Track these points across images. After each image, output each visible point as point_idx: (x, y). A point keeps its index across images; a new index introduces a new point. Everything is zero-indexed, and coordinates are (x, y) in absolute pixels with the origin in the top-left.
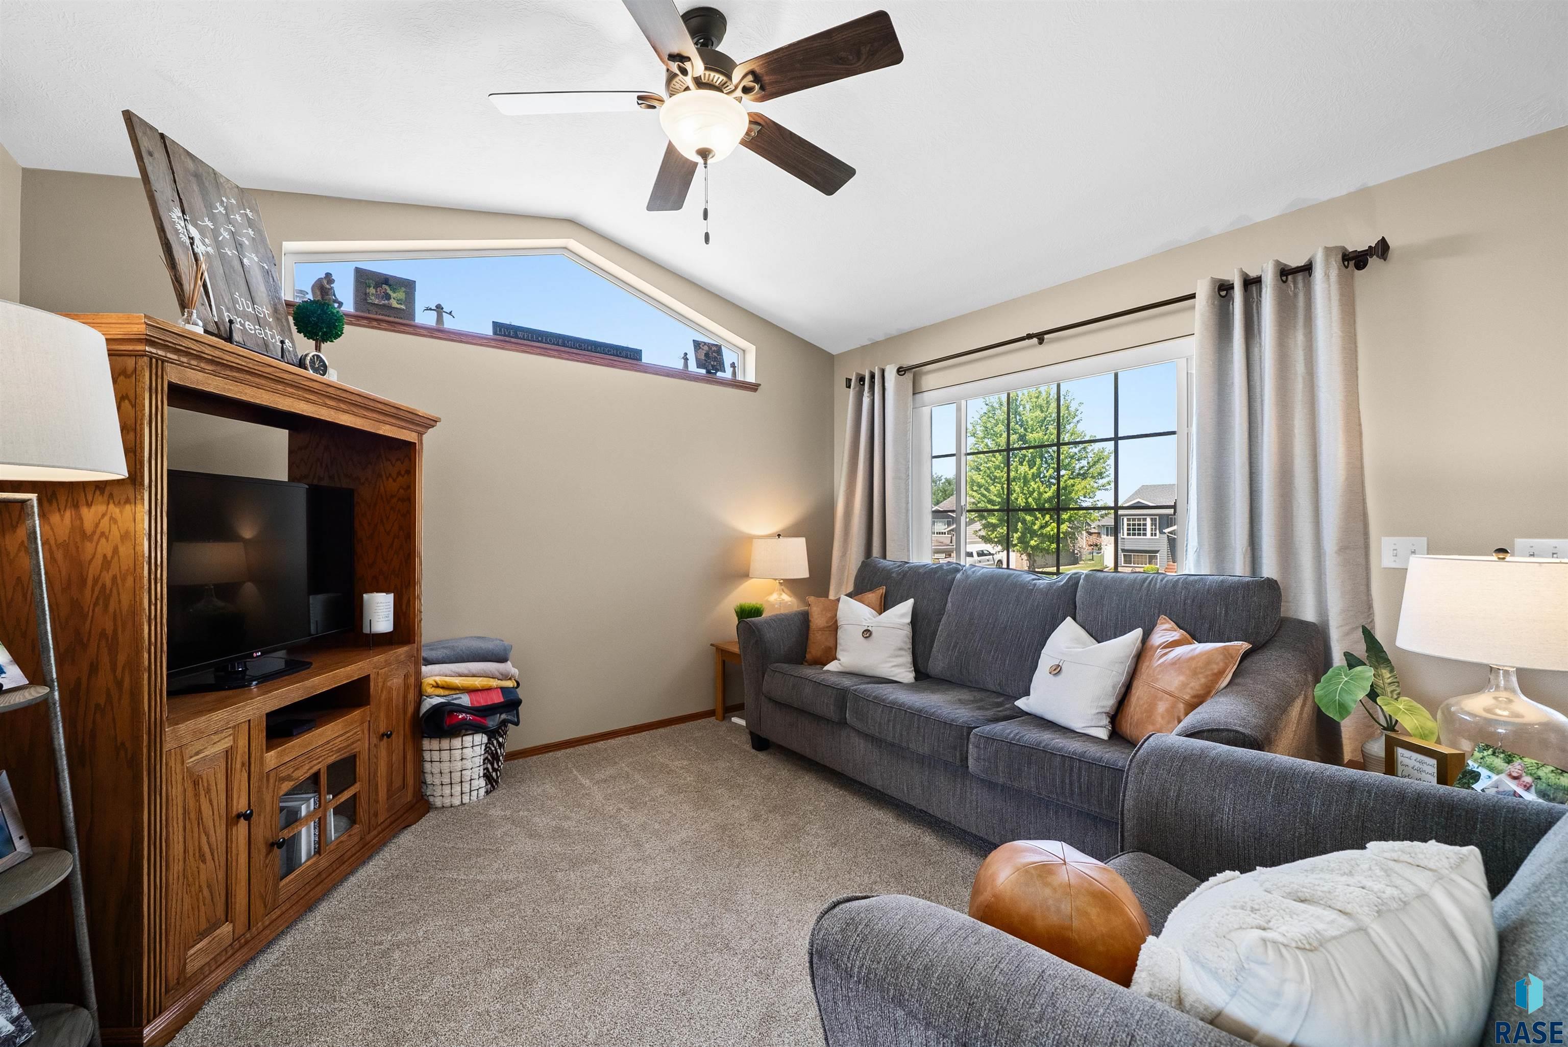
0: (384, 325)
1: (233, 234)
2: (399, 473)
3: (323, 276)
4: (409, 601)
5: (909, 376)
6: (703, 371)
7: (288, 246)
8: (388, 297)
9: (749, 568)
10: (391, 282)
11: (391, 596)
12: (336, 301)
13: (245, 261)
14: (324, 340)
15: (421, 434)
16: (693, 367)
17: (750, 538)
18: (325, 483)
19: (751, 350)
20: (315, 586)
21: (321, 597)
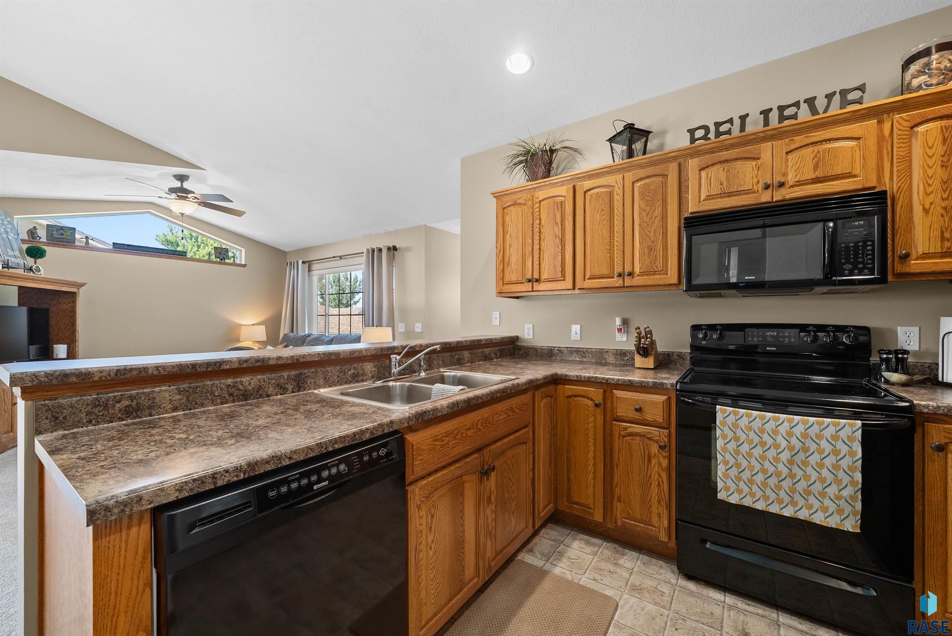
0: (61, 246)
1: (5, 229)
2: (69, 302)
3: (32, 227)
4: (73, 348)
5: (307, 264)
7: (15, 217)
9: (239, 336)
10: (64, 228)
11: (66, 346)
12: (38, 237)
13: (9, 237)
14: (38, 258)
15: (78, 289)
16: (213, 257)
17: (241, 325)
18: (35, 306)
19: (243, 250)
20: (31, 342)
21: (34, 346)
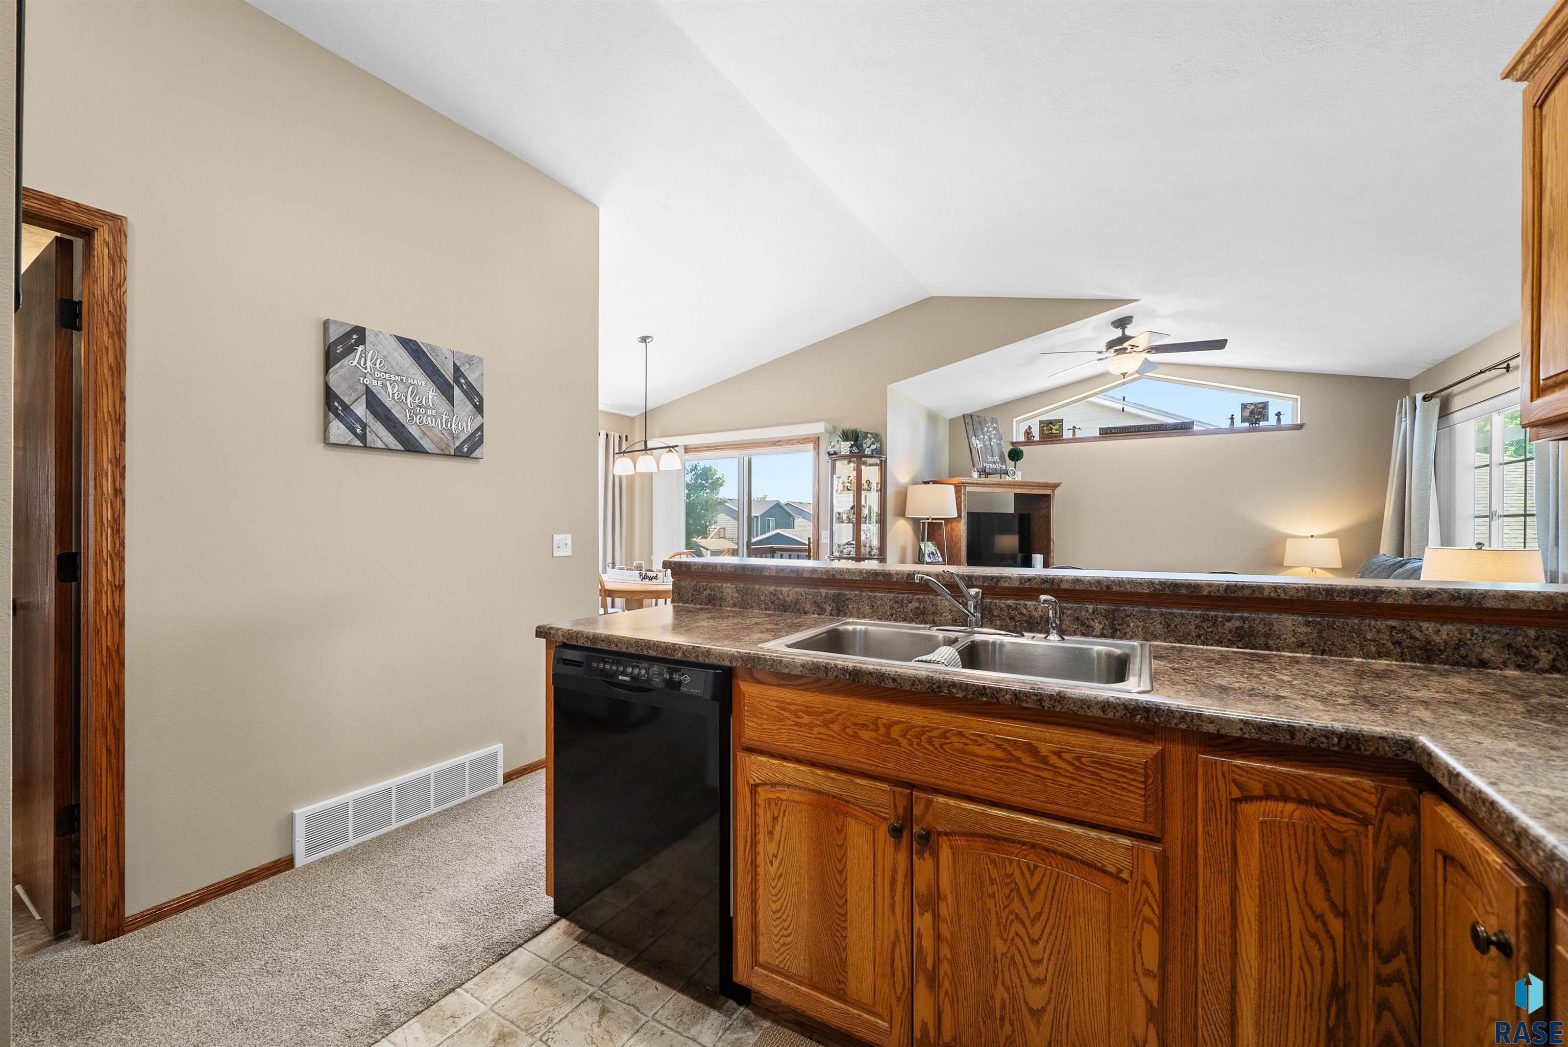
6: (1247, 424)
8: (1051, 429)
